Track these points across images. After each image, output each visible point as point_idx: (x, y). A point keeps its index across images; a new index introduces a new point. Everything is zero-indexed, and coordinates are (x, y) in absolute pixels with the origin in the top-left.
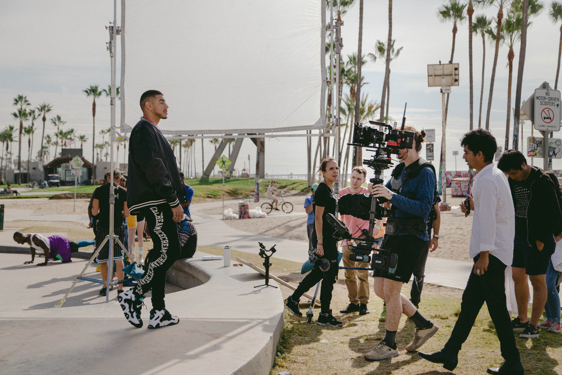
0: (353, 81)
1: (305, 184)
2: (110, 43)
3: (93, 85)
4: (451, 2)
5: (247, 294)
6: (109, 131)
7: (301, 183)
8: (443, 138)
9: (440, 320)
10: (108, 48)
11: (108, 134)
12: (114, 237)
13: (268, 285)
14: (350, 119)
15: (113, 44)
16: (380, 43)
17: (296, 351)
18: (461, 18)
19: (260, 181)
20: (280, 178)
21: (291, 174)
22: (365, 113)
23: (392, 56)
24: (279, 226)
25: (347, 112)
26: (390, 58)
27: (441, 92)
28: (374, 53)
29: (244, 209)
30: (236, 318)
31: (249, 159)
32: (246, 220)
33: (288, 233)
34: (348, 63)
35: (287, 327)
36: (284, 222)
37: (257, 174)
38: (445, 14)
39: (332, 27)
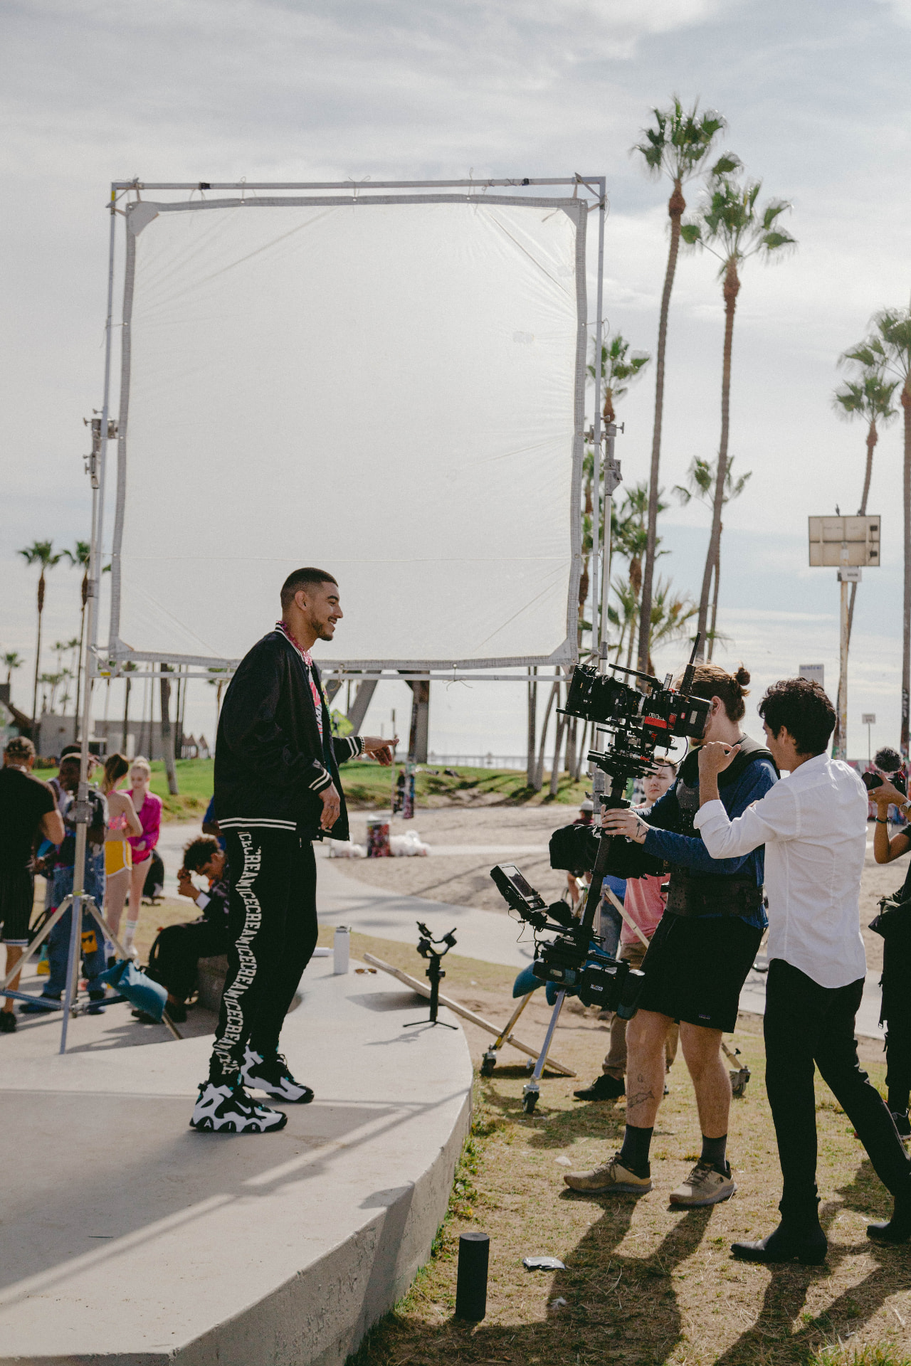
0: (635, 547)
1: (521, 781)
2: (93, 456)
3: (41, 540)
4: (864, 374)
5: (386, 1043)
6: (73, 644)
7: (513, 777)
8: (840, 684)
9: (833, 1114)
10: (87, 469)
11: (70, 651)
12: (85, 900)
13: (436, 1023)
14: (627, 634)
15: (98, 459)
16: (699, 464)
17: (500, 1180)
18: (887, 413)
19: (418, 769)
20: (462, 763)
21: (490, 756)
22: (664, 621)
23: (727, 493)
24: (458, 877)
25: (622, 620)
26: (724, 497)
27: (840, 579)
28: (686, 486)
29: (379, 835)
30: (363, 1099)
31: (394, 719)
32: (383, 861)
33: (480, 894)
34: (624, 506)
35: (479, 1122)
36: (471, 867)
37: (411, 754)
38: (851, 401)
39: (597, 436)
